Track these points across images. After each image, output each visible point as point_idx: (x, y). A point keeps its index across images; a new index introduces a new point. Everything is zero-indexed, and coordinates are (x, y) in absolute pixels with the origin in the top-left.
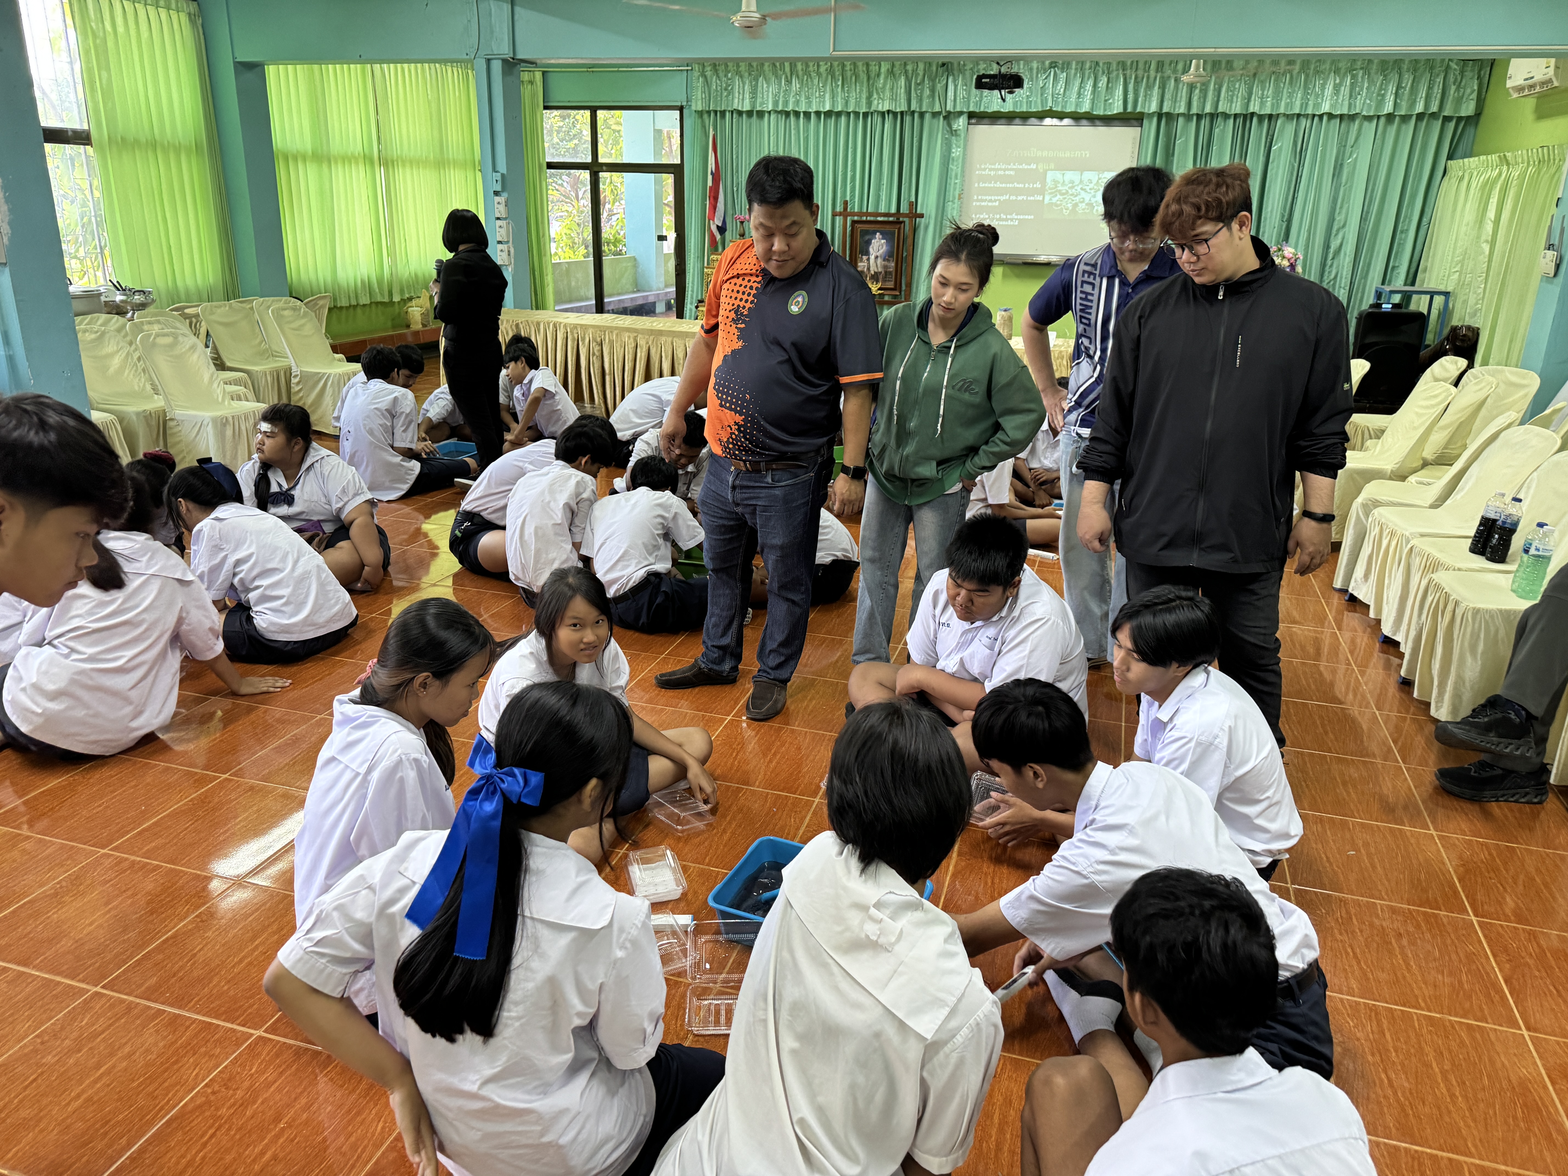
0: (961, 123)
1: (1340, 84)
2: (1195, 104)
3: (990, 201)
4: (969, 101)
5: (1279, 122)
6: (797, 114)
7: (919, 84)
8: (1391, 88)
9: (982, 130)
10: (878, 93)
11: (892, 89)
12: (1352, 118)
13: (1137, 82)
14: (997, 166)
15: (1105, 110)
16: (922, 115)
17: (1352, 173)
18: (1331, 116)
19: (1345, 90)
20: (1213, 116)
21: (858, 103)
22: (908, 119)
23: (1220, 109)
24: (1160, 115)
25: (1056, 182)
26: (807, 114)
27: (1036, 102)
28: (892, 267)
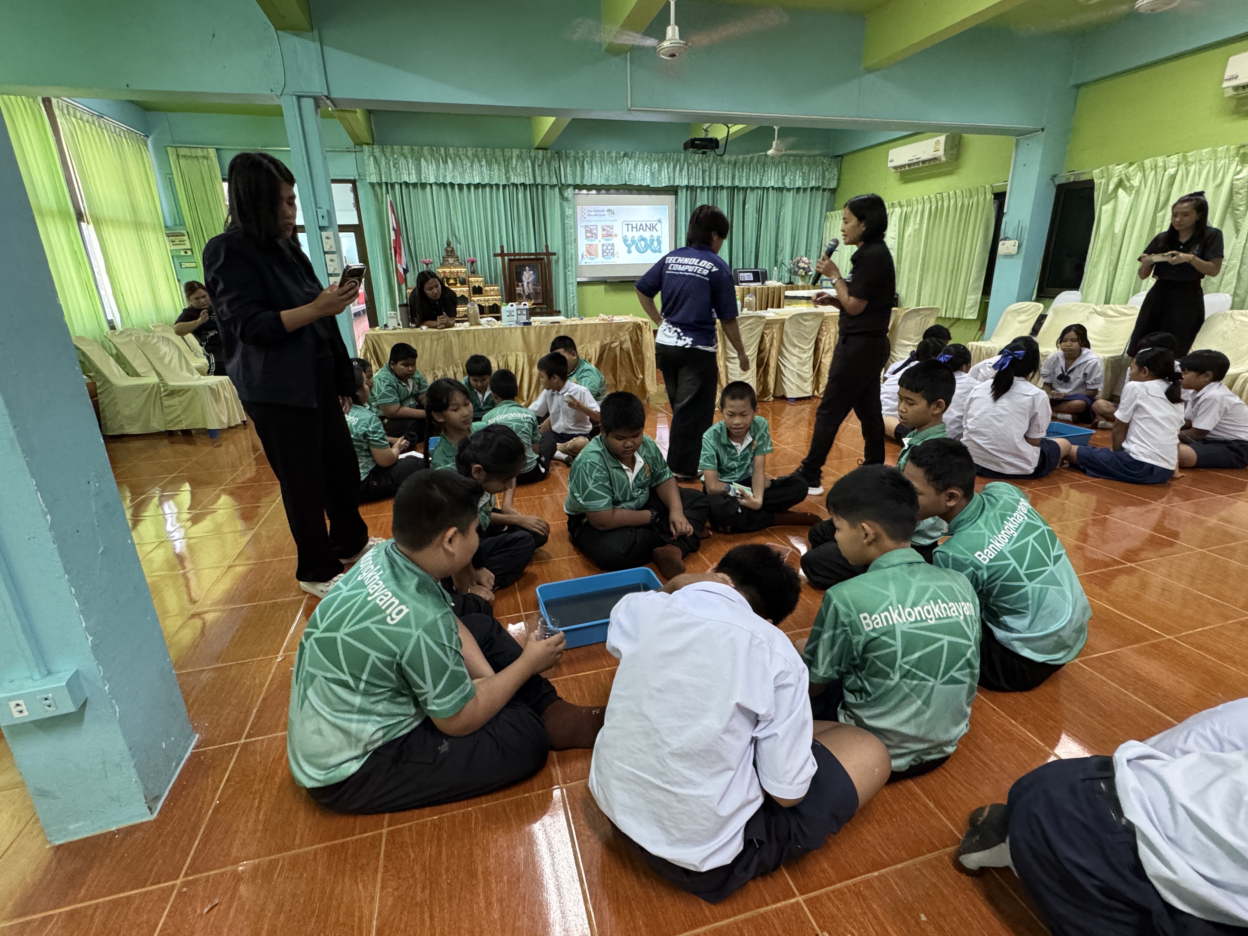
0: (571, 191)
4: (574, 178)
5: (749, 192)
9: (584, 197)
10: (512, 172)
11: (522, 167)
15: (658, 184)
16: (543, 186)
18: (773, 188)
21: (498, 178)
22: (534, 189)
27: (617, 179)
28: (539, 288)
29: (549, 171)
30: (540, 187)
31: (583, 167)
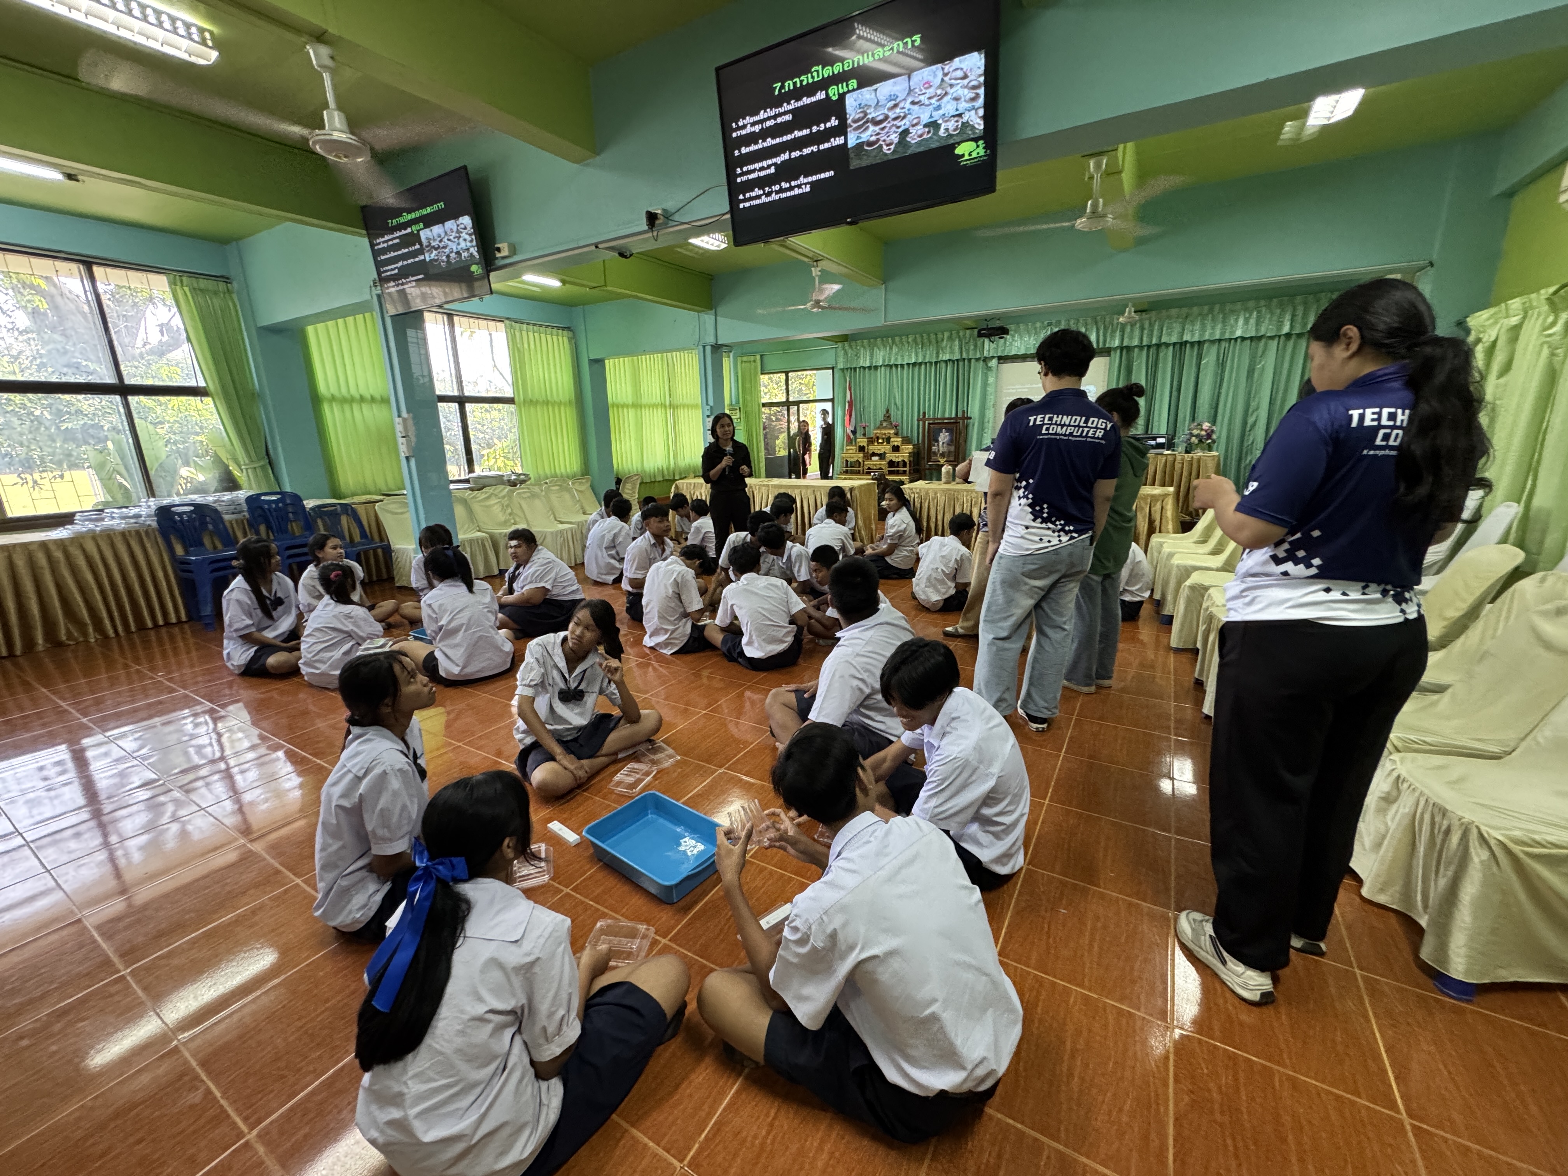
0: (994, 363)
1: (1249, 317)
2: (1145, 339)
4: (998, 351)
5: (1206, 346)
6: (896, 366)
7: (967, 345)
8: (1288, 317)
9: (1007, 367)
10: (943, 350)
11: (951, 349)
12: (1259, 338)
13: (1105, 329)
14: (1017, 387)
16: (970, 360)
17: (1261, 374)
18: (1243, 339)
19: (1252, 321)
20: (1158, 346)
21: (931, 356)
22: (961, 363)
23: (1163, 340)
24: (1122, 348)
26: (902, 366)
28: (952, 448)
29: (976, 346)
30: (966, 361)
31: (1006, 340)
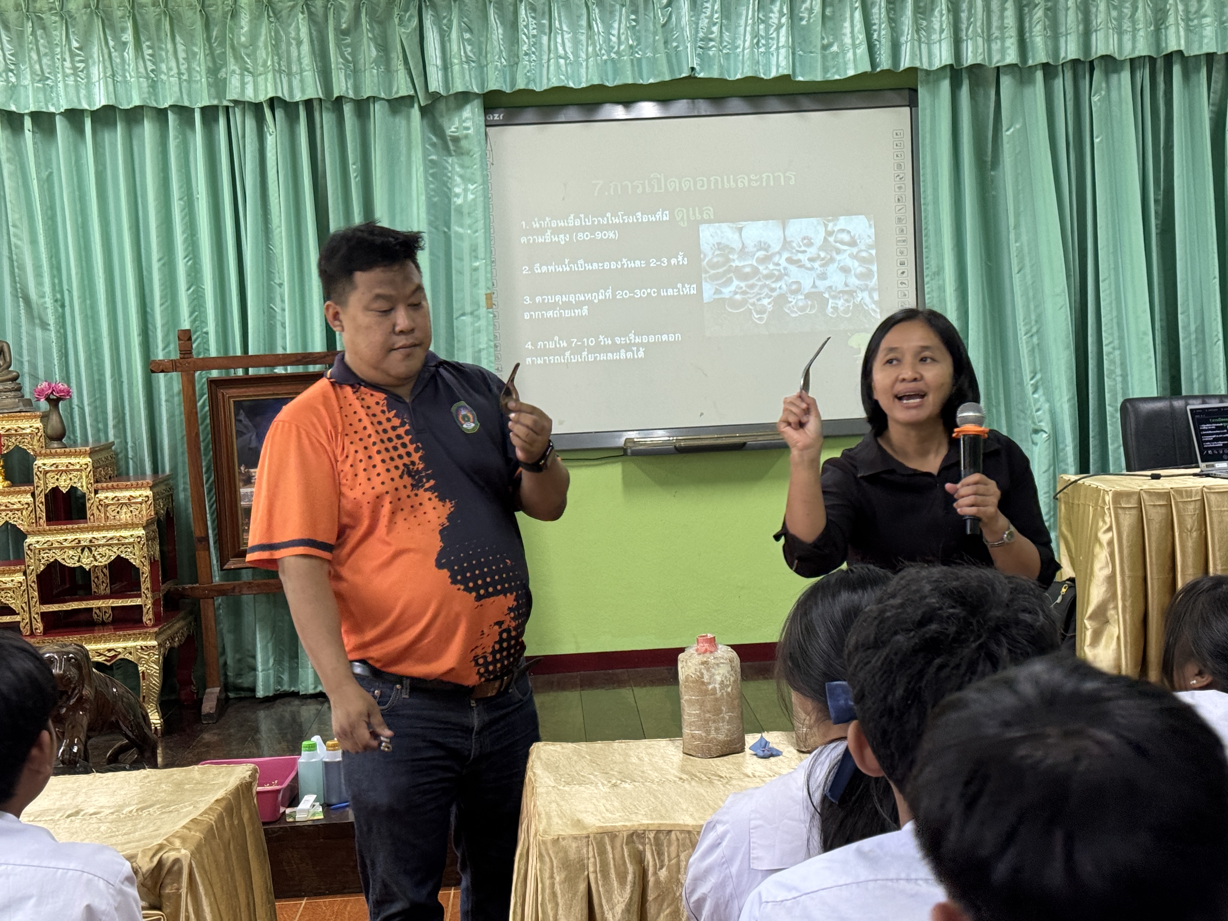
0: (468, 120)
2: (1036, 42)
3: (567, 305)
4: (481, 68)
6: (13, 118)
7: (345, 33)
10: (238, 58)
11: (276, 46)
14: (571, 221)
15: (825, 70)
20: (1083, 67)
21: (184, 85)
24: (957, 74)
25: (723, 248)
26: (43, 120)
27: (653, 62)
29: (384, 48)
30: (348, 109)
31: (512, 26)
